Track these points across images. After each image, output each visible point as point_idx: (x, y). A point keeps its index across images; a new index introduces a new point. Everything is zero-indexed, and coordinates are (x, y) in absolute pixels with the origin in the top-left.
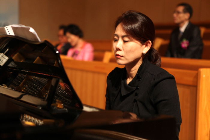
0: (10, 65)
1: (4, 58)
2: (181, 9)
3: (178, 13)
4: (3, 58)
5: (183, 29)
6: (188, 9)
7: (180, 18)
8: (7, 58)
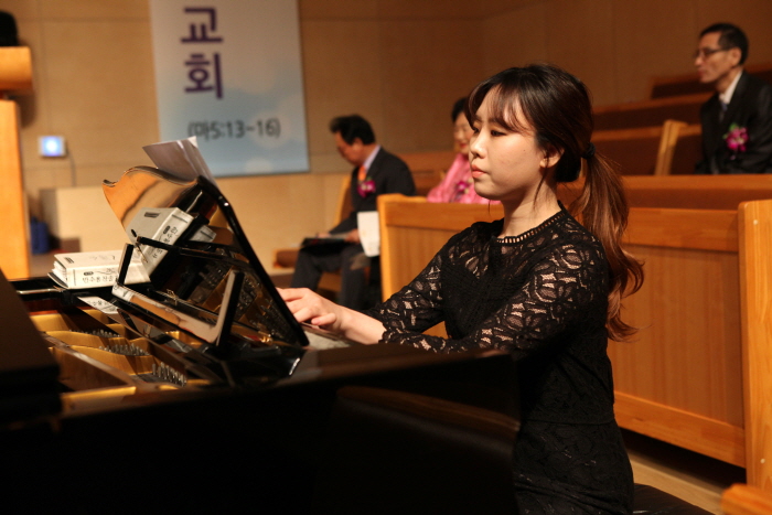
0: (198, 237)
1: (181, 220)
2: (712, 40)
3: (708, 52)
4: (177, 220)
5: (726, 97)
6: (734, 37)
7: (714, 65)
8: (189, 218)
